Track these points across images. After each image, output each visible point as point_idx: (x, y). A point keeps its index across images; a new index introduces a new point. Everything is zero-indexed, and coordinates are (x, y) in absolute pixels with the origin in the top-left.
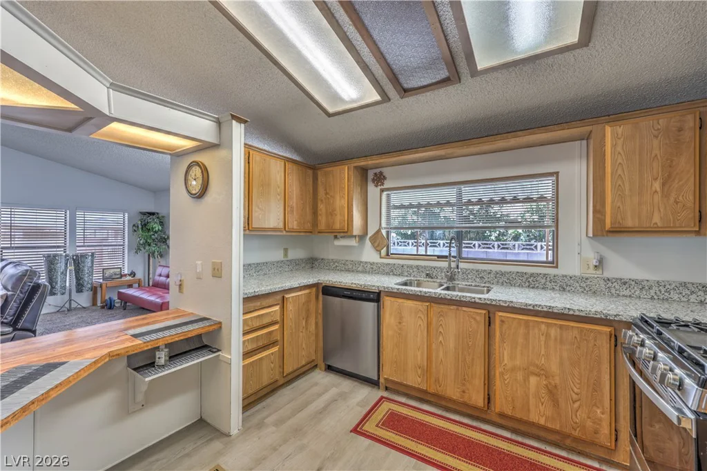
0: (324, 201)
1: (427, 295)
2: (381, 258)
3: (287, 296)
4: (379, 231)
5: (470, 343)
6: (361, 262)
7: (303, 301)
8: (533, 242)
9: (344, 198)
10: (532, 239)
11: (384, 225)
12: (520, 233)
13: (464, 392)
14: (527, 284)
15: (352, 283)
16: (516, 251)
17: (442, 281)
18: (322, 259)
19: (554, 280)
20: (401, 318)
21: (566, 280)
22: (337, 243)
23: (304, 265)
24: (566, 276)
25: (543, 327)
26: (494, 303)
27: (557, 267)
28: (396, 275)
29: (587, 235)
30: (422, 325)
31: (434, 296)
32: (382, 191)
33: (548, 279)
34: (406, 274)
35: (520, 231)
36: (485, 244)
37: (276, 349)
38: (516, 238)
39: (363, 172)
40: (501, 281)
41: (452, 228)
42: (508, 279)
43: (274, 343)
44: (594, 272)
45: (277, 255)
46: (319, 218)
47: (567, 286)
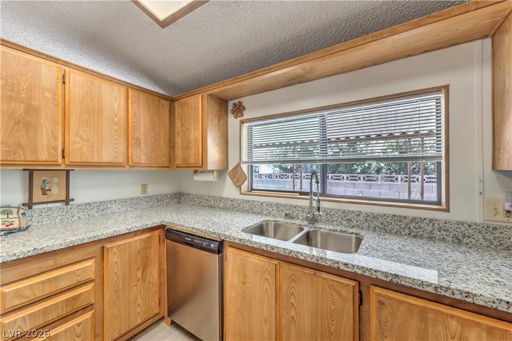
0: (180, 134)
1: (274, 251)
2: (241, 194)
3: (108, 246)
4: (238, 165)
5: (333, 327)
6: (222, 198)
7: (139, 248)
8: (393, 175)
9: (199, 130)
10: (393, 172)
11: (245, 158)
12: (382, 167)
14: (407, 231)
15: (193, 228)
16: (379, 183)
17: (302, 224)
18: (188, 194)
19: (444, 227)
20: (245, 277)
21: (463, 229)
22: (197, 178)
23: (168, 200)
24: (462, 224)
25: (454, 324)
26: (367, 274)
27: (447, 210)
28: (255, 213)
29: (494, 167)
30: (269, 290)
31: (283, 253)
32: (242, 122)
33: (436, 226)
34: (265, 212)
35: (382, 165)
36: (353, 176)
37: (88, 315)
38: (378, 171)
39: (222, 102)
40: (372, 226)
41: (314, 161)
42: (382, 224)
43: (85, 309)
44: (506, 219)
45: (134, 192)
46: (176, 151)
47: (464, 236)
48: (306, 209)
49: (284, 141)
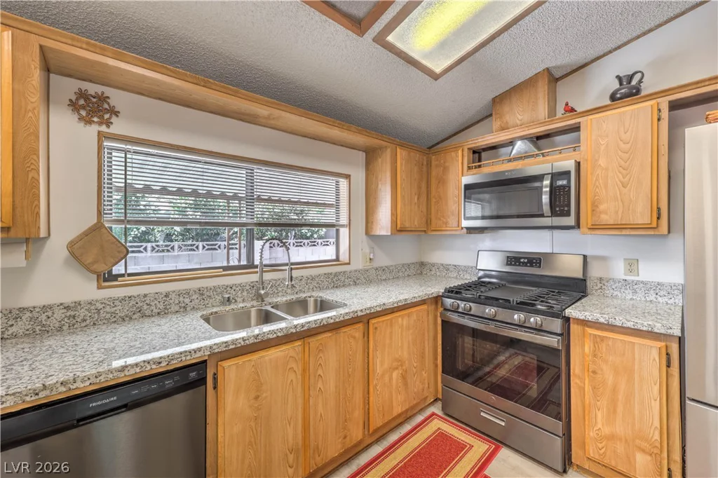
4: (99, 227)
13: (345, 437)
20: (259, 387)
27: (350, 263)
28: (149, 316)
29: (367, 233)
30: (295, 380)
32: (104, 137)
42: (318, 283)
44: (370, 264)
48: (247, 285)
49: (205, 188)
